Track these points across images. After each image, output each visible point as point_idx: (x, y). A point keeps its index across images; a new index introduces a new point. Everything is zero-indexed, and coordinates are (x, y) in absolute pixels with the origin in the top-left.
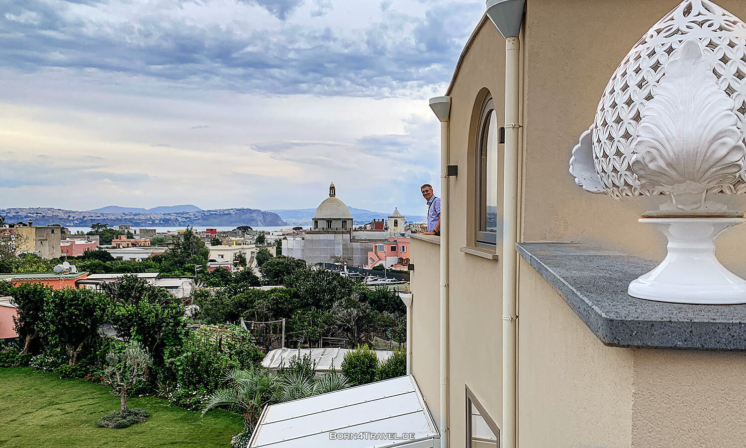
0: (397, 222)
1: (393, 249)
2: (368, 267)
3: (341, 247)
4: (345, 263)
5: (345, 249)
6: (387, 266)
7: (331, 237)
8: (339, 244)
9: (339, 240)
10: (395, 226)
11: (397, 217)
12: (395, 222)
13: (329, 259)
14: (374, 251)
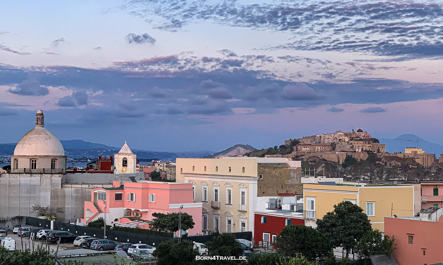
0: (126, 161)
1: (119, 197)
2: (83, 223)
3: (49, 194)
4: (53, 217)
5: (54, 196)
6: (109, 221)
7: (36, 179)
8: (46, 190)
9: (46, 185)
10: (123, 165)
11: (126, 154)
12: (123, 161)
13: (32, 210)
14: (93, 200)
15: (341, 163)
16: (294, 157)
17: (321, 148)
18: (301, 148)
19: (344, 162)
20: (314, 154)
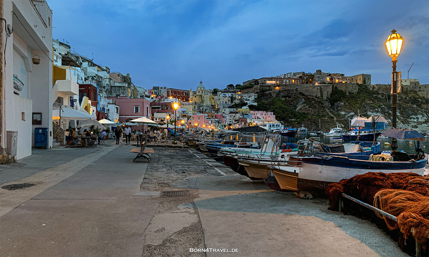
15: (325, 98)
16: (259, 91)
17: (289, 81)
18: (265, 80)
19: (329, 97)
20: (284, 87)
